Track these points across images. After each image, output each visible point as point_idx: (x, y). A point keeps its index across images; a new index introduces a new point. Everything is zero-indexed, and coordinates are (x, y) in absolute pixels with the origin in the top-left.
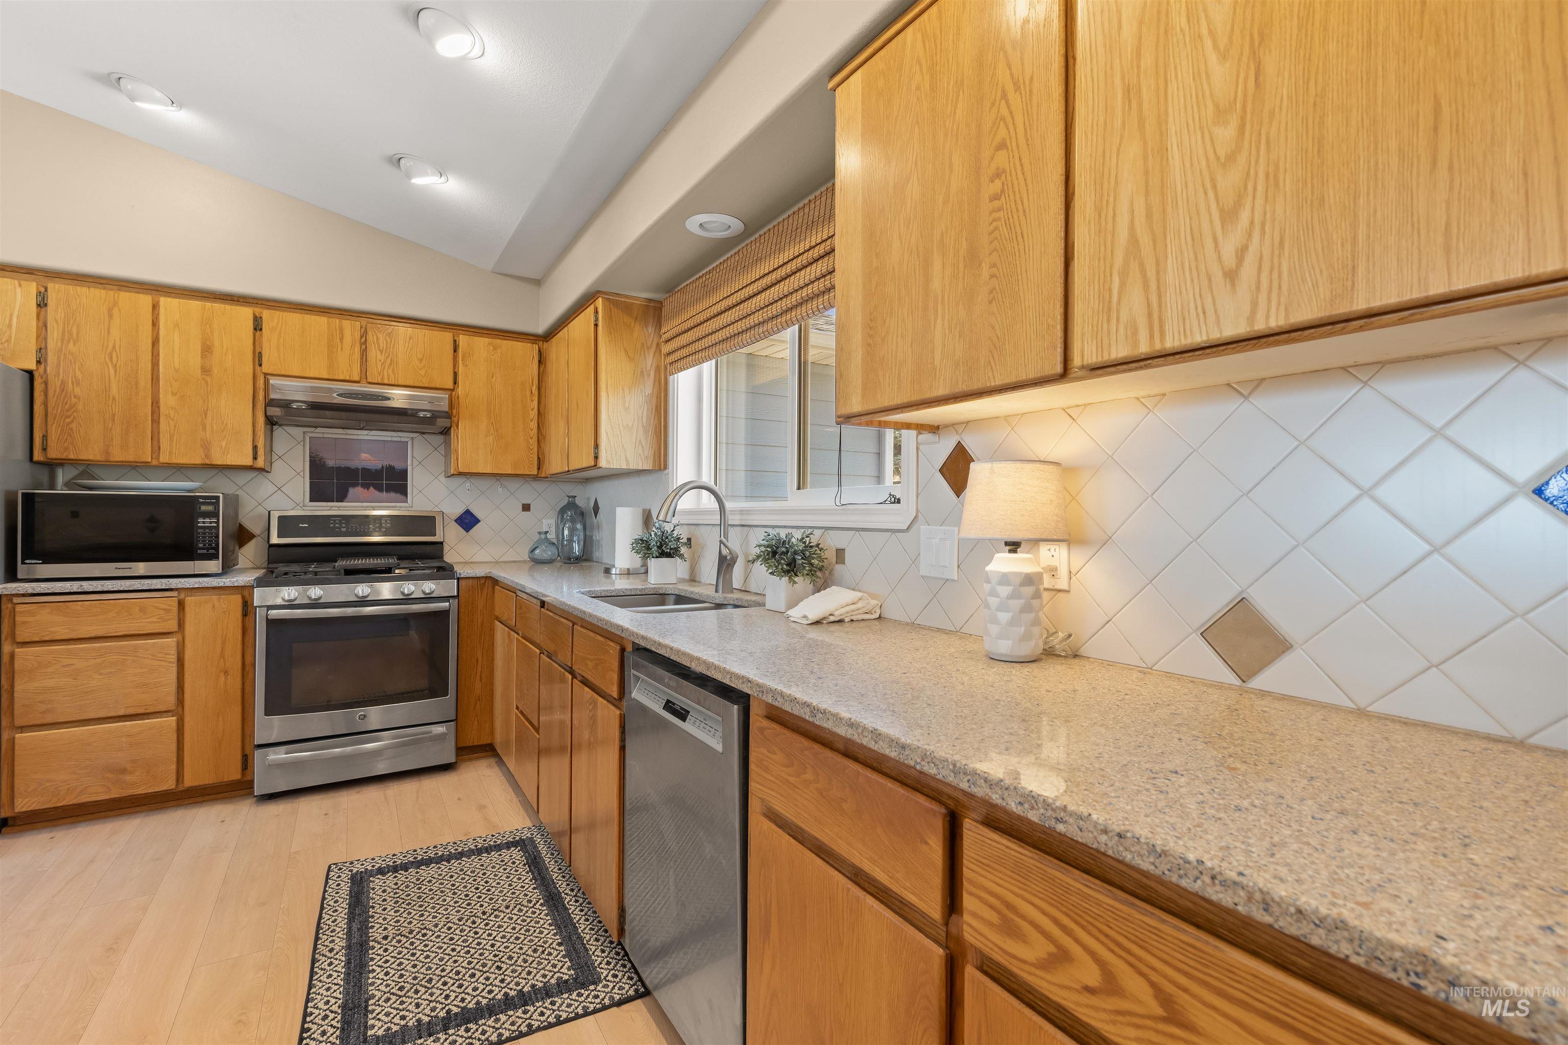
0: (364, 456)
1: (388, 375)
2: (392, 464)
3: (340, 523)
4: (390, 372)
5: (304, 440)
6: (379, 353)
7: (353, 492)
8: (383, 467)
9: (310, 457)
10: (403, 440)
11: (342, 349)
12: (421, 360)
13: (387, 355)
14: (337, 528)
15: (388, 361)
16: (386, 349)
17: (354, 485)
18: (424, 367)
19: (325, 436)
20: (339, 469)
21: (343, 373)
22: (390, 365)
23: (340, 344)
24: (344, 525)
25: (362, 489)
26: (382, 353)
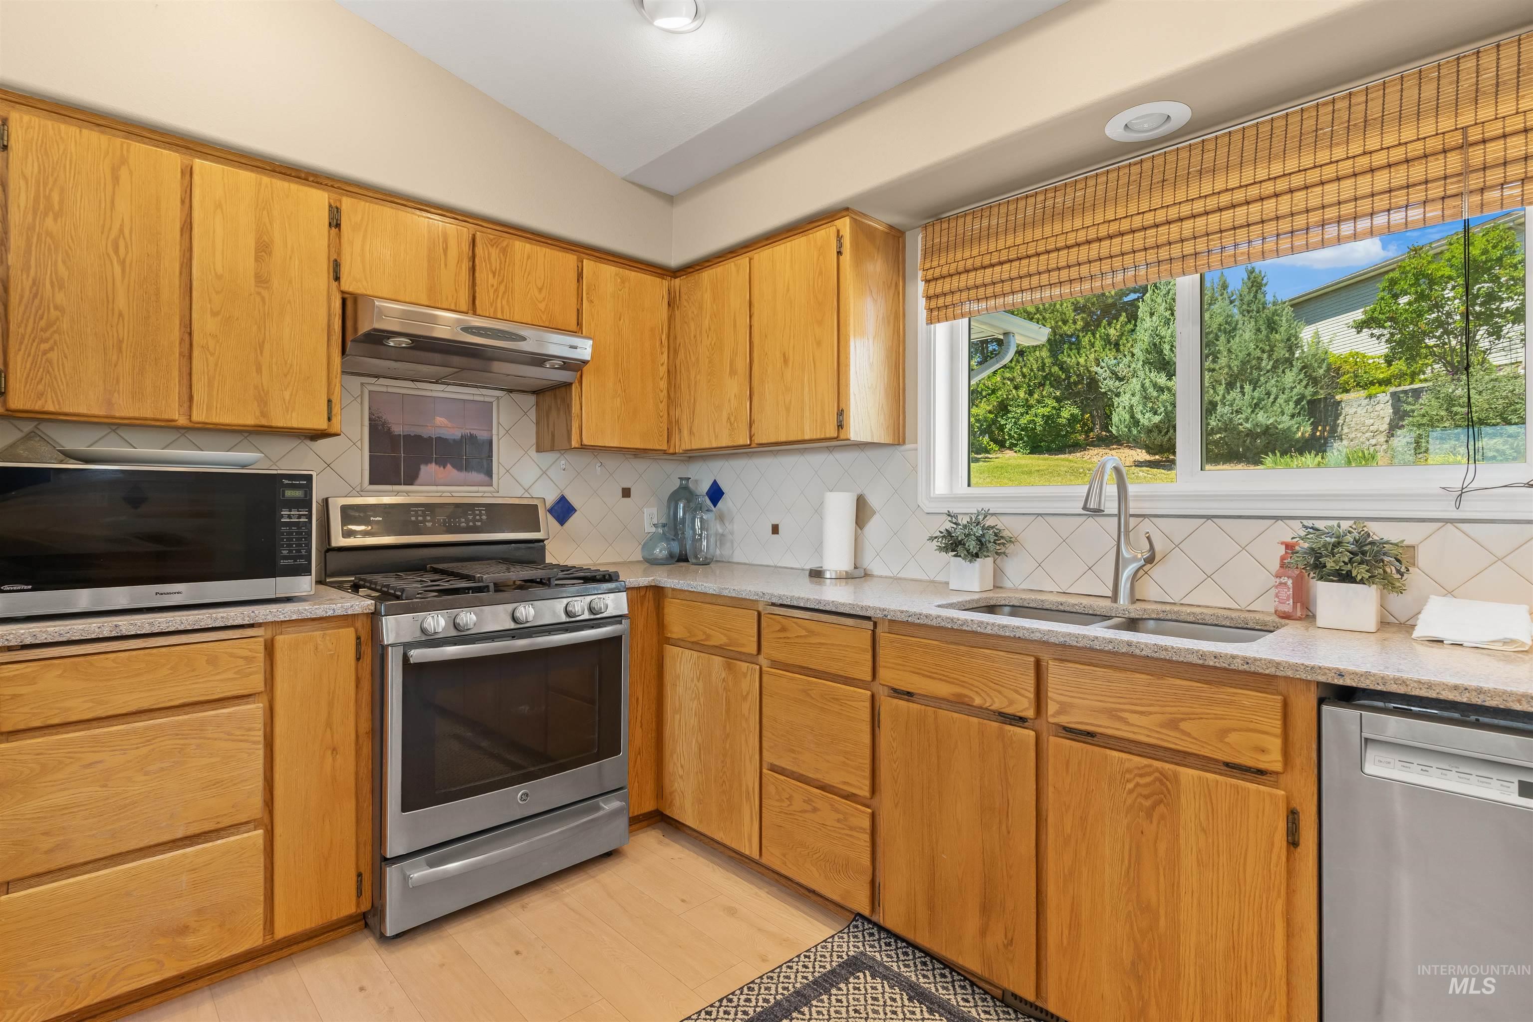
0: (440, 420)
1: (502, 308)
2: (474, 432)
3: (424, 516)
4: (504, 302)
5: (362, 395)
6: (491, 276)
7: (428, 470)
8: (462, 436)
9: (370, 419)
10: (487, 399)
11: (446, 265)
12: (540, 290)
13: (500, 279)
14: (421, 522)
15: (502, 288)
16: (500, 271)
17: (428, 461)
18: (544, 299)
19: (390, 390)
20: (407, 437)
21: (447, 298)
22: (504, 293)
23: (443, 257)
24: (428, 518)
25: (437, 467)
26: (494, 276)
